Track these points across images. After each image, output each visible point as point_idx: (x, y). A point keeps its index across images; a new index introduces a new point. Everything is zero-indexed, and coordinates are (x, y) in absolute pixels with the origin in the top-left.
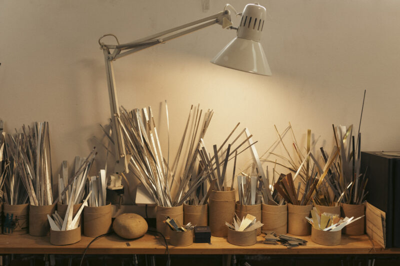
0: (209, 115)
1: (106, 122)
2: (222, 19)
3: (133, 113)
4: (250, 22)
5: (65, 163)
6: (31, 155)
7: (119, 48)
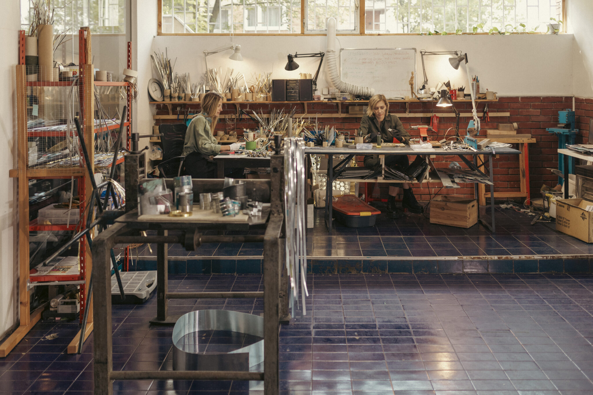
0: (233, 70)
1: (205, 72)
2: (232, 48)
3: (212, 70)
4: (237, 49)
5: (193, 84)
6: (185, 82)
7: (208, 53)
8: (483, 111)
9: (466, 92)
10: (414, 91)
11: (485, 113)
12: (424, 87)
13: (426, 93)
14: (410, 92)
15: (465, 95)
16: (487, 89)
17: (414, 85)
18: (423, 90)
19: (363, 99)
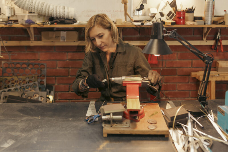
8: (214, 38)
9: (196, 14)
10: (128, 12)
11: (217, 41)
12: (142, 7)
13: (144, 15)
14: (124, 12)
15: (195, 19)
16: (225, 11)
17: (128, 5)
18: (141, 11)
19: (56, 22)
